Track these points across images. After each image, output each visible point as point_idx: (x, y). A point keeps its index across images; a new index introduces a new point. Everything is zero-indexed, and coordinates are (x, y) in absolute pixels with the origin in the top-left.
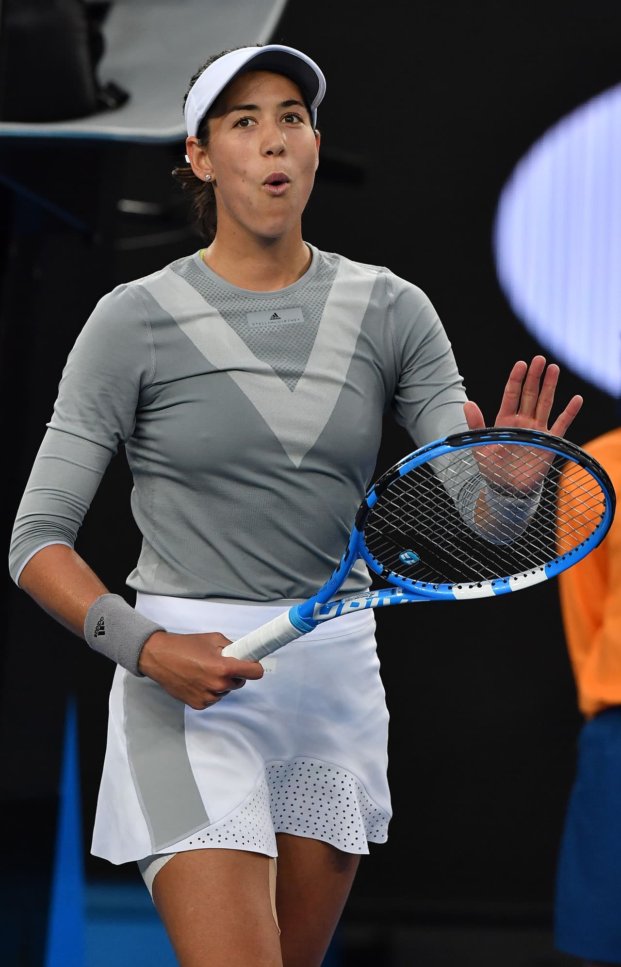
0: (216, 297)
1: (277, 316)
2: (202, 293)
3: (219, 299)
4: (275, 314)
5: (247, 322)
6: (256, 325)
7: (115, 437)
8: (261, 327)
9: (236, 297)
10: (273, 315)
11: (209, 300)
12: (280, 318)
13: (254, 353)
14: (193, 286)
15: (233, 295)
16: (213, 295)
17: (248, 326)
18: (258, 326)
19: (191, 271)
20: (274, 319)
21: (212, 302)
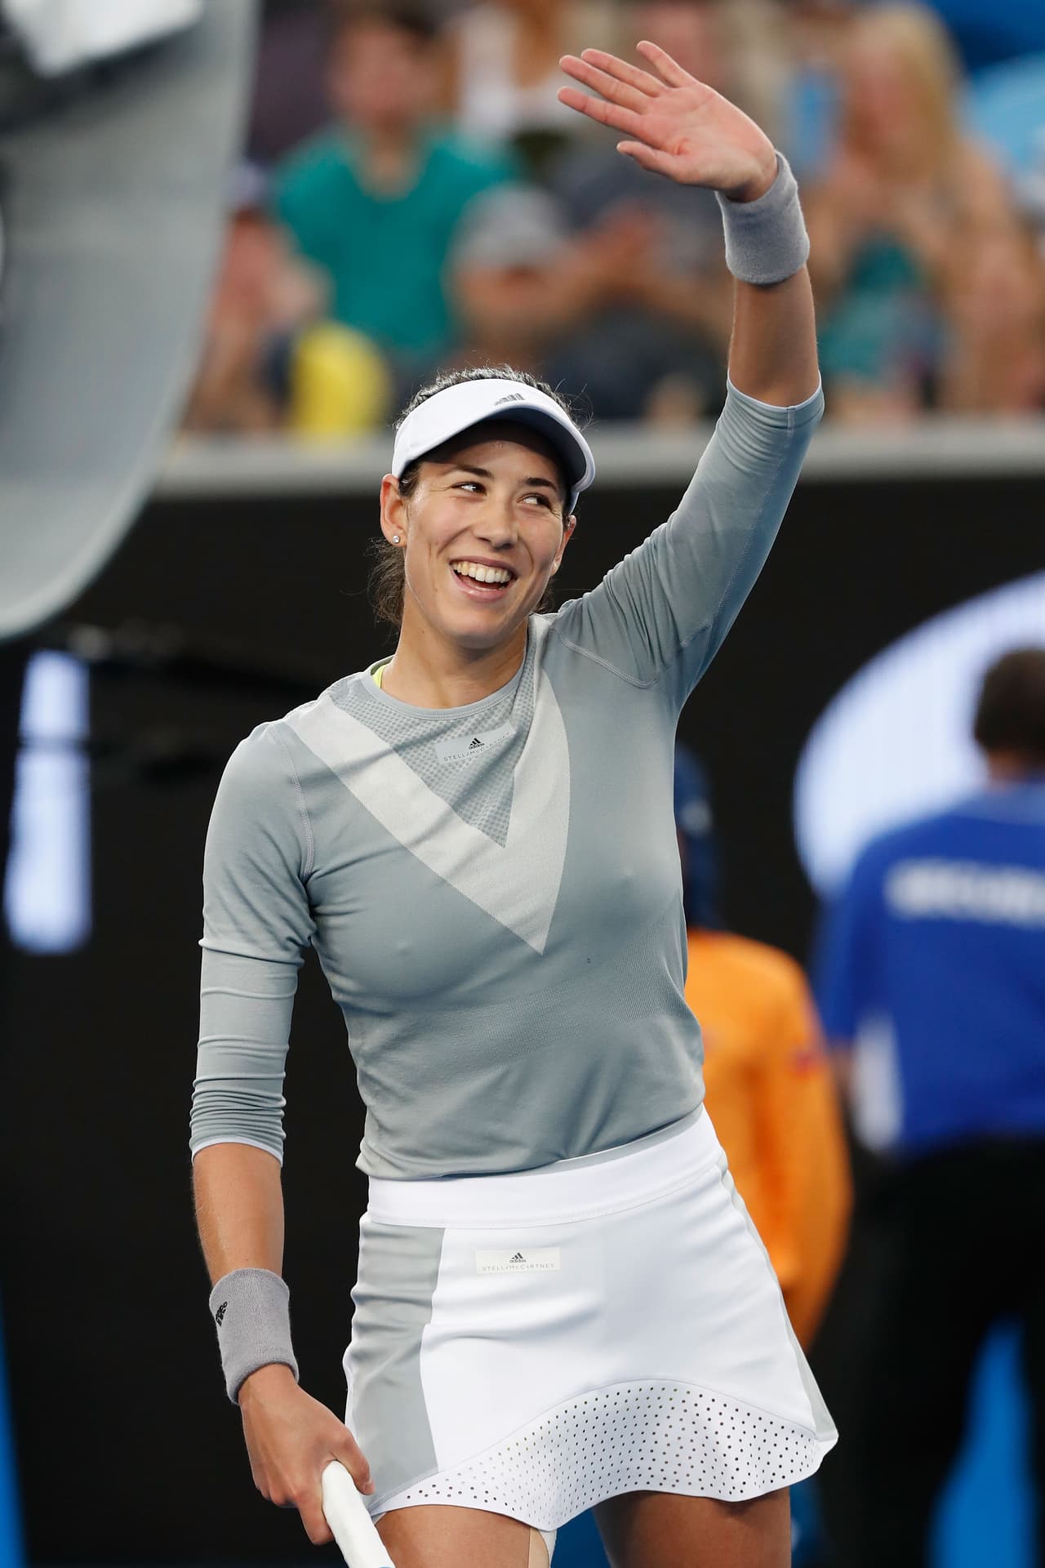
0: (392, 727)
1: (479, 742)
2: (371, 726)
3: (396, 730)
4: (475, 739)
5: (436, 757)
6: (449, 761)
7: (290, 945)
10: (474, 742)
11: (382, 734)
12: (482, 745)
14: (358, 719)
16: (387, 726)
17: (438, 764)
18: (452, 761)
19: (356, 698)
20: (476, 746)
21: (386, 735)
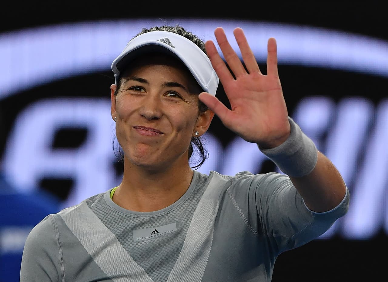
0: (111, 220)
1: (157, 231)
2: (102, 218)
3: (114, 221)
4: (155, 230)
5: (133, 237)
6: (139, 240)
8: (143, 241)
9: (126, 218)
10: (154, 231)
11: (106, 223)
12: (159, 233)
13: (136, 260)
15: (124, 216)
16: (109, 219)
17: (133, 241)
18: (141, 240)
20: (154, 234)
